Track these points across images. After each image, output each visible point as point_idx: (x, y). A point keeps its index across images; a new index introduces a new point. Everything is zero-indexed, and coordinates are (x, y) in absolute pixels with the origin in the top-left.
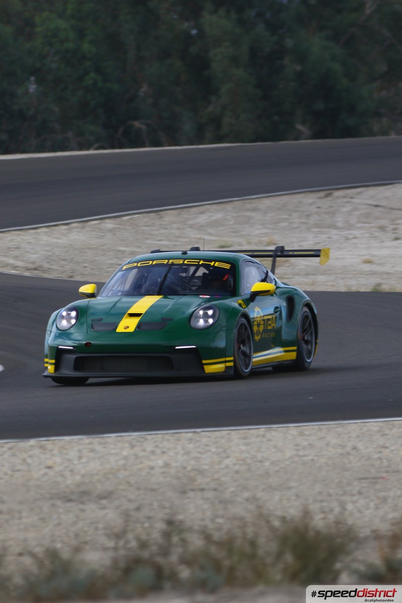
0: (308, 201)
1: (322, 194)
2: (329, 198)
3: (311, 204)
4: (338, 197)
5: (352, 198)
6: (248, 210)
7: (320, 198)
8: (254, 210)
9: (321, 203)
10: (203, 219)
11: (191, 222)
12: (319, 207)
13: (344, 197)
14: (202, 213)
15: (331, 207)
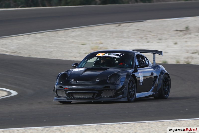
0: (112, 27)
1: (117, 25)
2: (120, 27)
3: (114, 29)
4: (123, 26)
5: (129, 26)
6: (90, 31)
7: (117, 26)
8: (92, 31)
9: (117, 28)
10: (73, 34)
11: (69, 35)
12: (117, 30)
13: (126, 26)
14: (73, 32)
15: (121, 30)
